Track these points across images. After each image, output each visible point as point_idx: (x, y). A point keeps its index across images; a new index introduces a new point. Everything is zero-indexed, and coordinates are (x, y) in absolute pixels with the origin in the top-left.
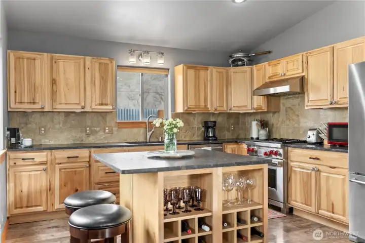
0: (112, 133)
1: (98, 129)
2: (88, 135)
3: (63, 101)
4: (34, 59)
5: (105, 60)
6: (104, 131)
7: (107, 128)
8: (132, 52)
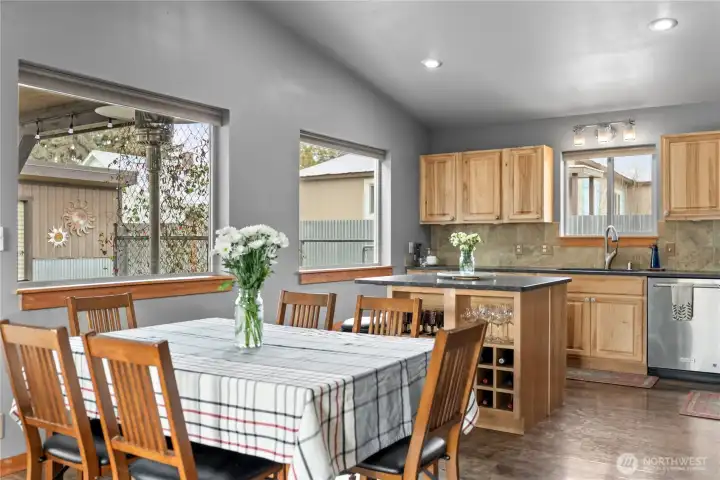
0: (552, 255)
1: (532, 247)
2: (519, 256)
3: (474, 211)
4: (444, 162)
5: (527, 150)
6: (541, 251)
7: (544, 247)
8: (578, 129)
